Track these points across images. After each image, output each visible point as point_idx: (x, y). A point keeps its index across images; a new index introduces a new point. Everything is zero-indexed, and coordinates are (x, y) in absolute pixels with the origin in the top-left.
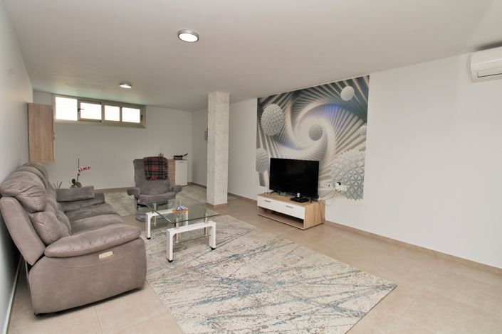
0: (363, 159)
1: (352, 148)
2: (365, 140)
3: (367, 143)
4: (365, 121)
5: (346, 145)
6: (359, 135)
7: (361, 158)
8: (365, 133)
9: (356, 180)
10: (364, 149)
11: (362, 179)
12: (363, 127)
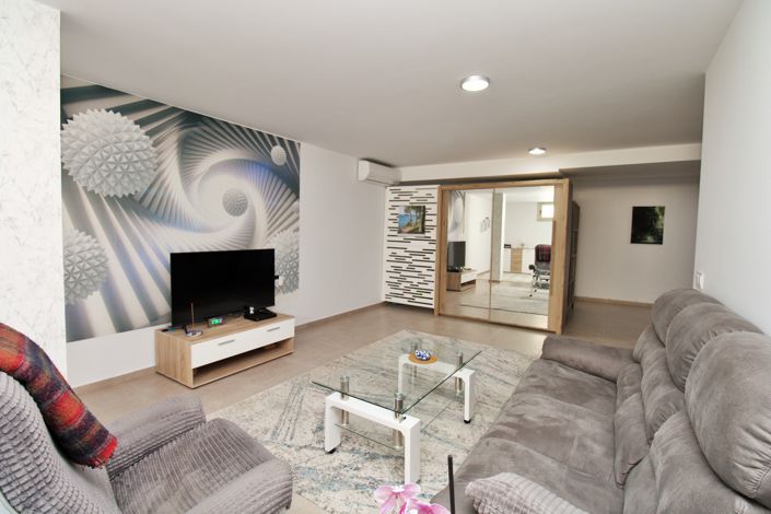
0: (297, 242)
1: (286, 228)
2: (298, 219)
3: (300, 223)
4: (298, 197)
5: (280, 224)
6: (292, 213)
7: (295, 240)
8: (298, 211)
9: (292, 268)
10: (297, 230)
11: (297, 266)
12: (295, 203)
